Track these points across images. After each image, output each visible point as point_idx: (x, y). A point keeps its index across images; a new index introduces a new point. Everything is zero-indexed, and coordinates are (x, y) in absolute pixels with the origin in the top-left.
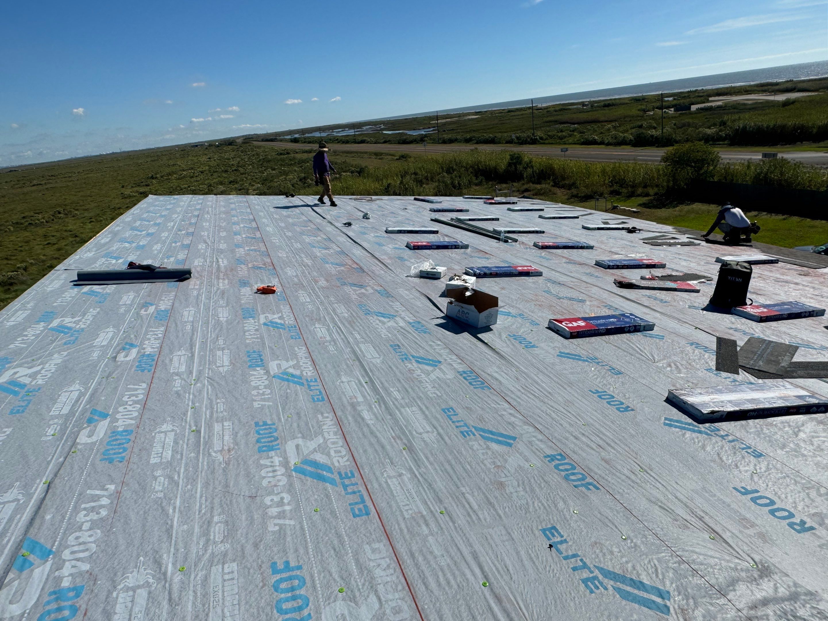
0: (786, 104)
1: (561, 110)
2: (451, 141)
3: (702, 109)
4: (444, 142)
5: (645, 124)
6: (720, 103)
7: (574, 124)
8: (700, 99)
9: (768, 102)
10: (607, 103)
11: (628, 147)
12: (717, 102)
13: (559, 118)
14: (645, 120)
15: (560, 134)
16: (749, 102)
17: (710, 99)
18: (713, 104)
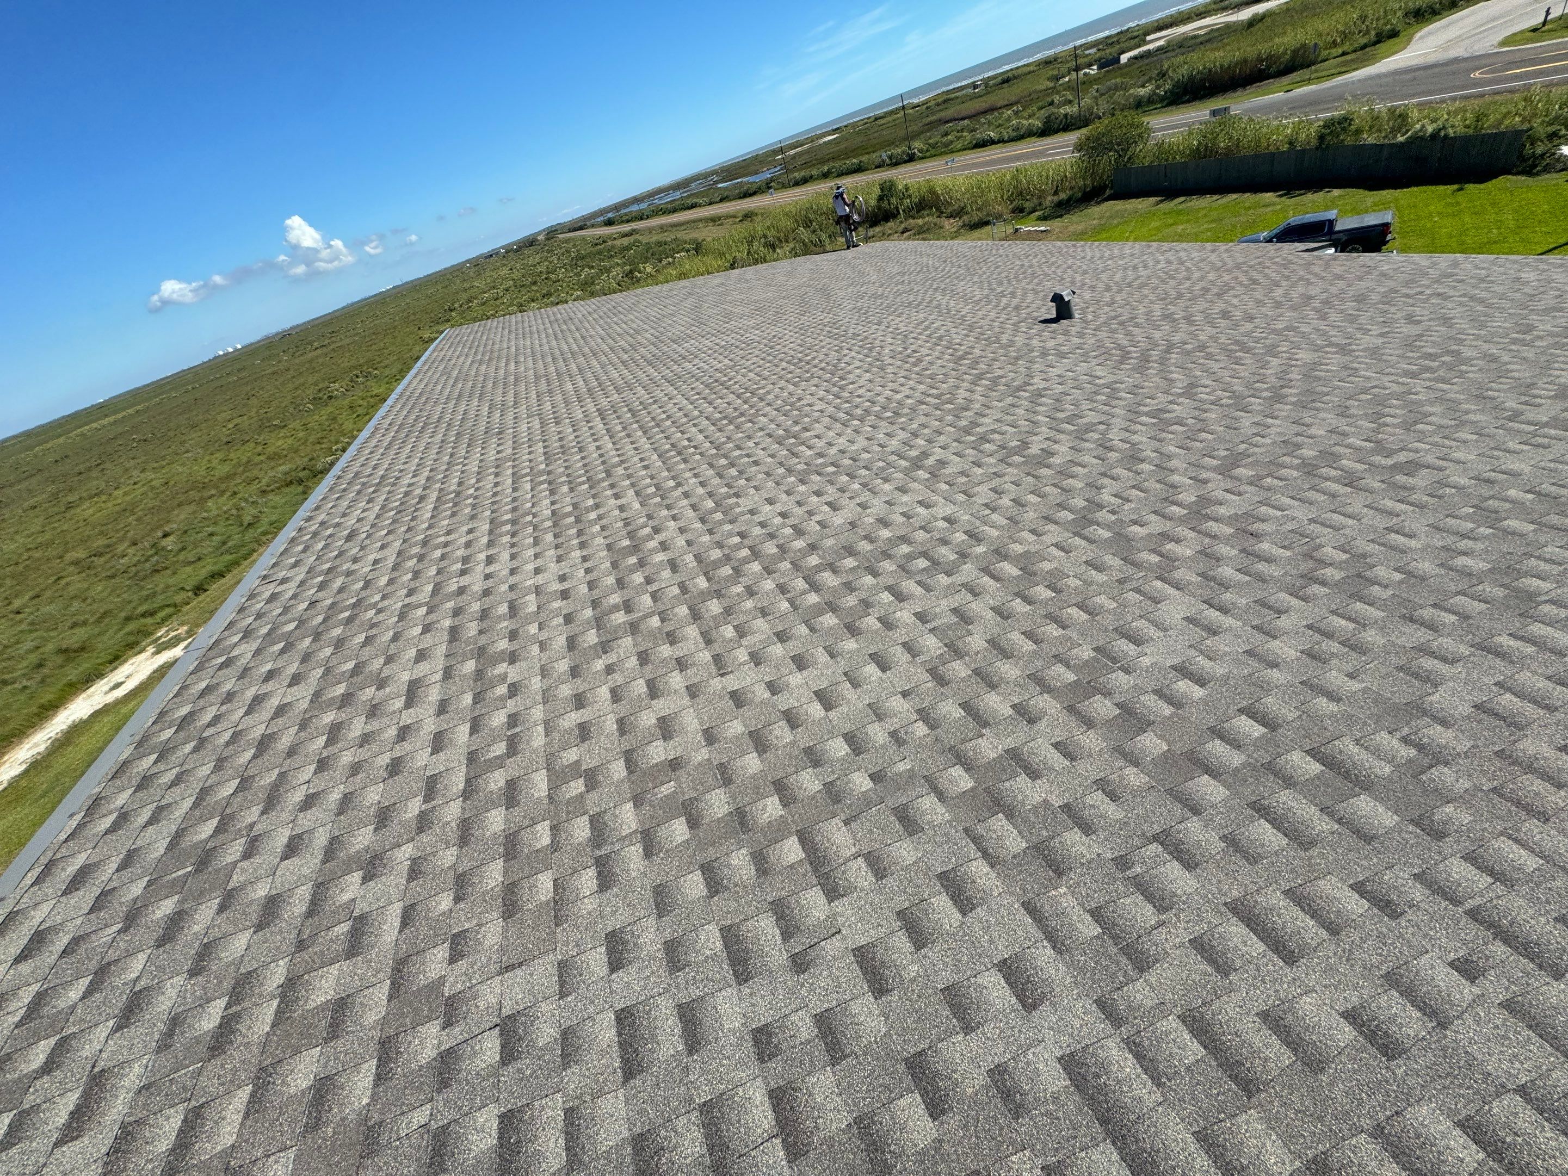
0: (1252, 23)
1: (945, 101)
2: (805, 181)
3: (1135, 58)
4: (797, 184)
5: (1057, 99)
6: (1161, 43)
7: (963, 119)
8: (1133, 42)
9: (1228, 26)
10: (1005, 76)
11: (1033, 139)
12: (1157, 41)
13: (943, 115)
14: (1058, 93)
15: (945, 139)
16: (1201, 32)
17: (1148, 38)
18: (1150, 47)
